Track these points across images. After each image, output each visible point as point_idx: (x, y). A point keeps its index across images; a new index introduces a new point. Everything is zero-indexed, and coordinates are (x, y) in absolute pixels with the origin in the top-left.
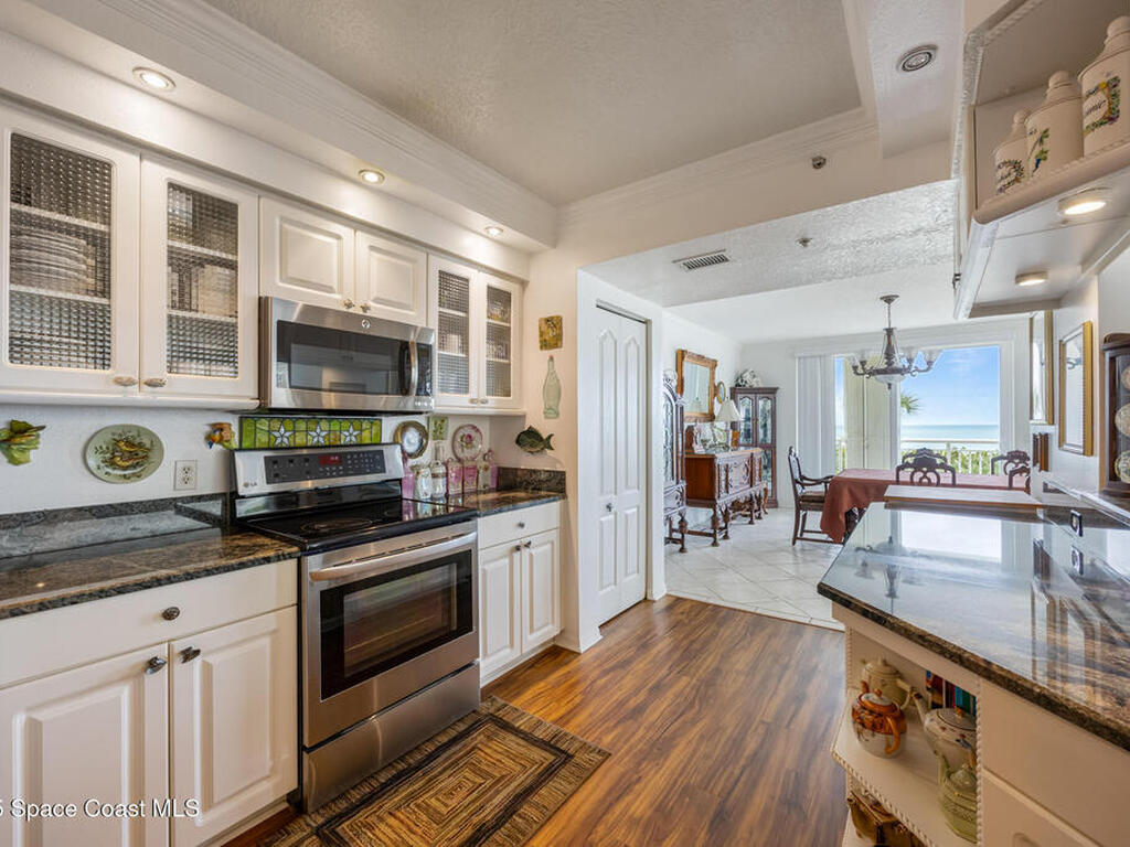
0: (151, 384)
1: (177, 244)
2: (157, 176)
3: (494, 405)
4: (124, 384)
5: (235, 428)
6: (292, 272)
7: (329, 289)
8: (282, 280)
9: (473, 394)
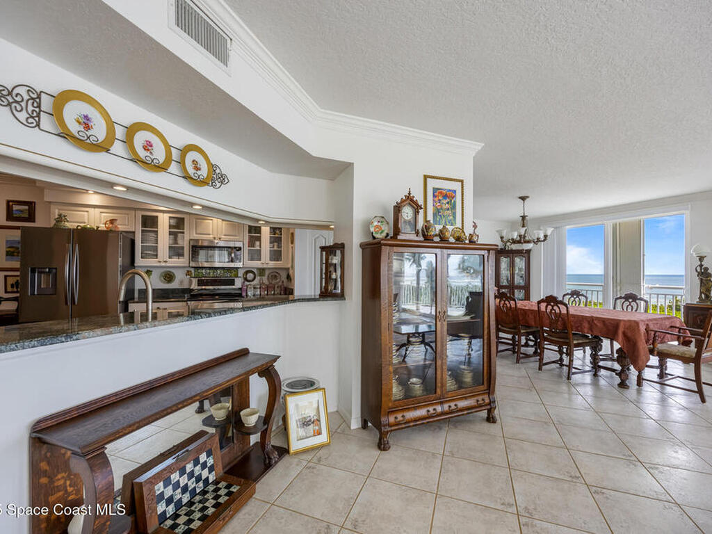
0: (165, 262)
1: (172, 230)
2: (167, 216)
3: (272, 264)
4: (160, 262)
5: (193, 271)
6: (198, 232)
7: (209, 234)
8: (196, 234)
9: (262, 261)
